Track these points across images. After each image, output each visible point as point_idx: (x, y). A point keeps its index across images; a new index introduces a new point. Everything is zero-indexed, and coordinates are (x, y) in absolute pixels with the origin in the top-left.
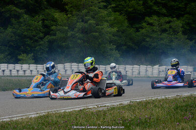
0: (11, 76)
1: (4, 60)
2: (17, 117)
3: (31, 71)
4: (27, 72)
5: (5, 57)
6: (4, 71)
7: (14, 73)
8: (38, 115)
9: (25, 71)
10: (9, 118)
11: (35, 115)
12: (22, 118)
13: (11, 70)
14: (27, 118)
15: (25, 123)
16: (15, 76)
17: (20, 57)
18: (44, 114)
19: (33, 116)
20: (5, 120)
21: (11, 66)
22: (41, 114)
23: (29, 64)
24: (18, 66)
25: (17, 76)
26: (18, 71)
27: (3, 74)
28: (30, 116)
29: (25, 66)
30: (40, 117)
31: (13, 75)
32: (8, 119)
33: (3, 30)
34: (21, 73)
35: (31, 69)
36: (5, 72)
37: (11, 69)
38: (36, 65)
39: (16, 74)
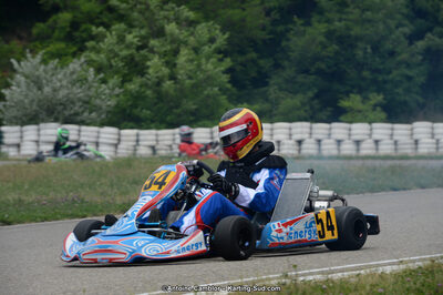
0: (320, 157)
1: (302, 113)
2: (342, 271)
3: (377, 142)
4: (363, 145)
5: (303, 104)
6: (300, 142)
7: (329, 148)
8: (402, 267)
9: (358, 143)
10: (322, 273)
11: (395, 267)
12: (358, 275)
13: (319, 141)
14: (372, 275)
15: (368, 288)
16: (331, 158)
17: (345, 103)
18: (420, 264)
19: (388, 269)
20: (311, 278)
21: (320, 129)
22: (410, 265)
23: (370, 123)
24: (339, 129)
25: (338, 157)
26: (339, 142)
27: (300, 150)
28: (381, 269)
29: (359, 129)
30: (411, 273)
31: (325, 153)
32: (319, 277)
33: (302, 28)
34: (348, 148)
35: (376, 137)
36: (304, 146)
37: (320, 137)
38: (389, 125)
39: (335, 152)
